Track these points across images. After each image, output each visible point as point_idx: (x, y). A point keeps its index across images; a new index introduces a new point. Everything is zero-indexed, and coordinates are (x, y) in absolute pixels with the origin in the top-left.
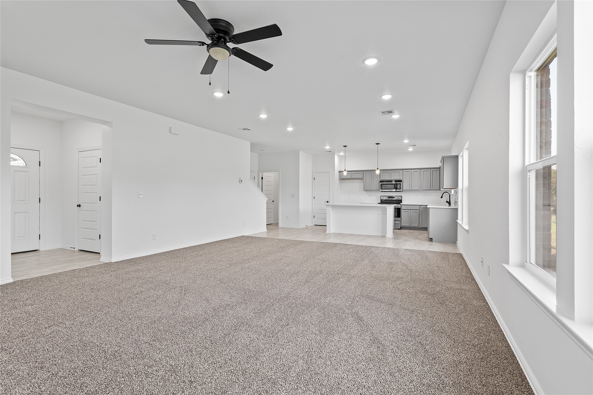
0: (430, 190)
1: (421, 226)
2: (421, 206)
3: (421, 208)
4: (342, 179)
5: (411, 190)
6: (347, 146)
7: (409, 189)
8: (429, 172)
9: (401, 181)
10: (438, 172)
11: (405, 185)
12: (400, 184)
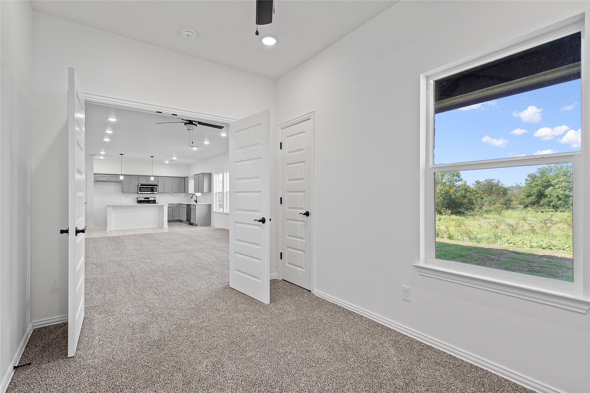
0: (179, 192)
1: (174, 219)
2: (174, 205)
3: (174, 206)
4: (97, 181)
5: (164, 192)
6: (123, 154)
7: (163, 191)
8: (178, 179)
9: (157, 186)
10: (184, 180)
11: (160, 188)
12: (156, 188)
